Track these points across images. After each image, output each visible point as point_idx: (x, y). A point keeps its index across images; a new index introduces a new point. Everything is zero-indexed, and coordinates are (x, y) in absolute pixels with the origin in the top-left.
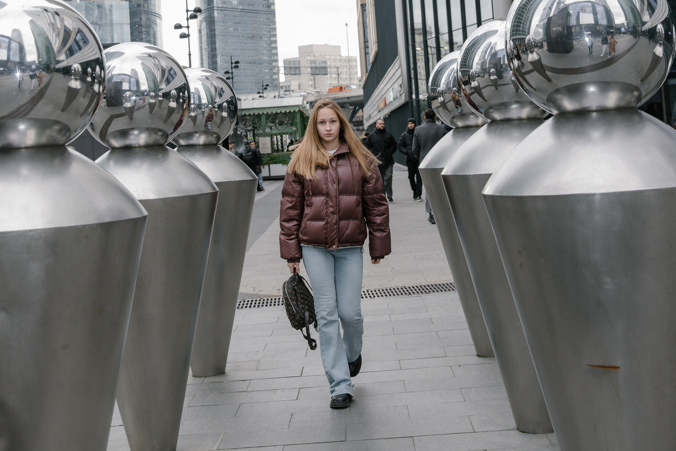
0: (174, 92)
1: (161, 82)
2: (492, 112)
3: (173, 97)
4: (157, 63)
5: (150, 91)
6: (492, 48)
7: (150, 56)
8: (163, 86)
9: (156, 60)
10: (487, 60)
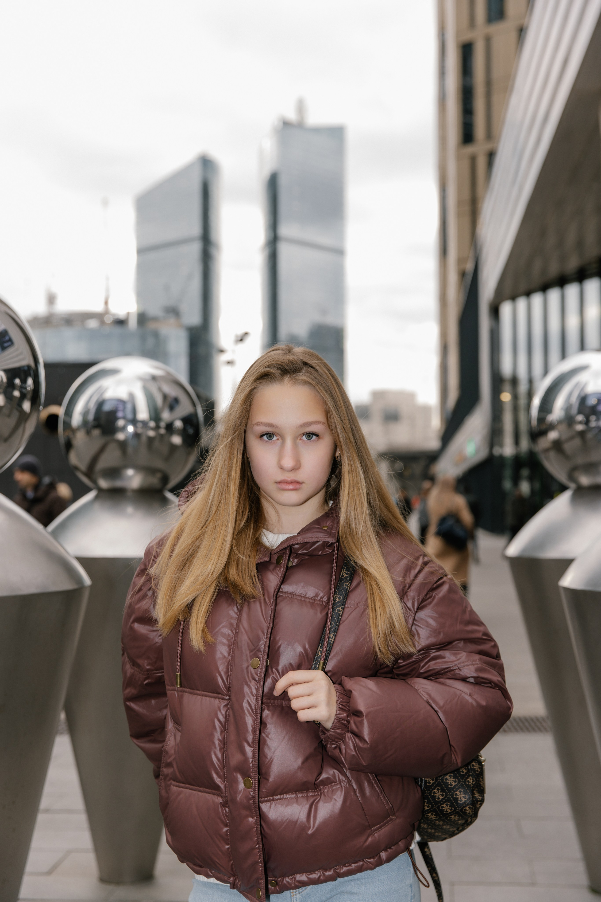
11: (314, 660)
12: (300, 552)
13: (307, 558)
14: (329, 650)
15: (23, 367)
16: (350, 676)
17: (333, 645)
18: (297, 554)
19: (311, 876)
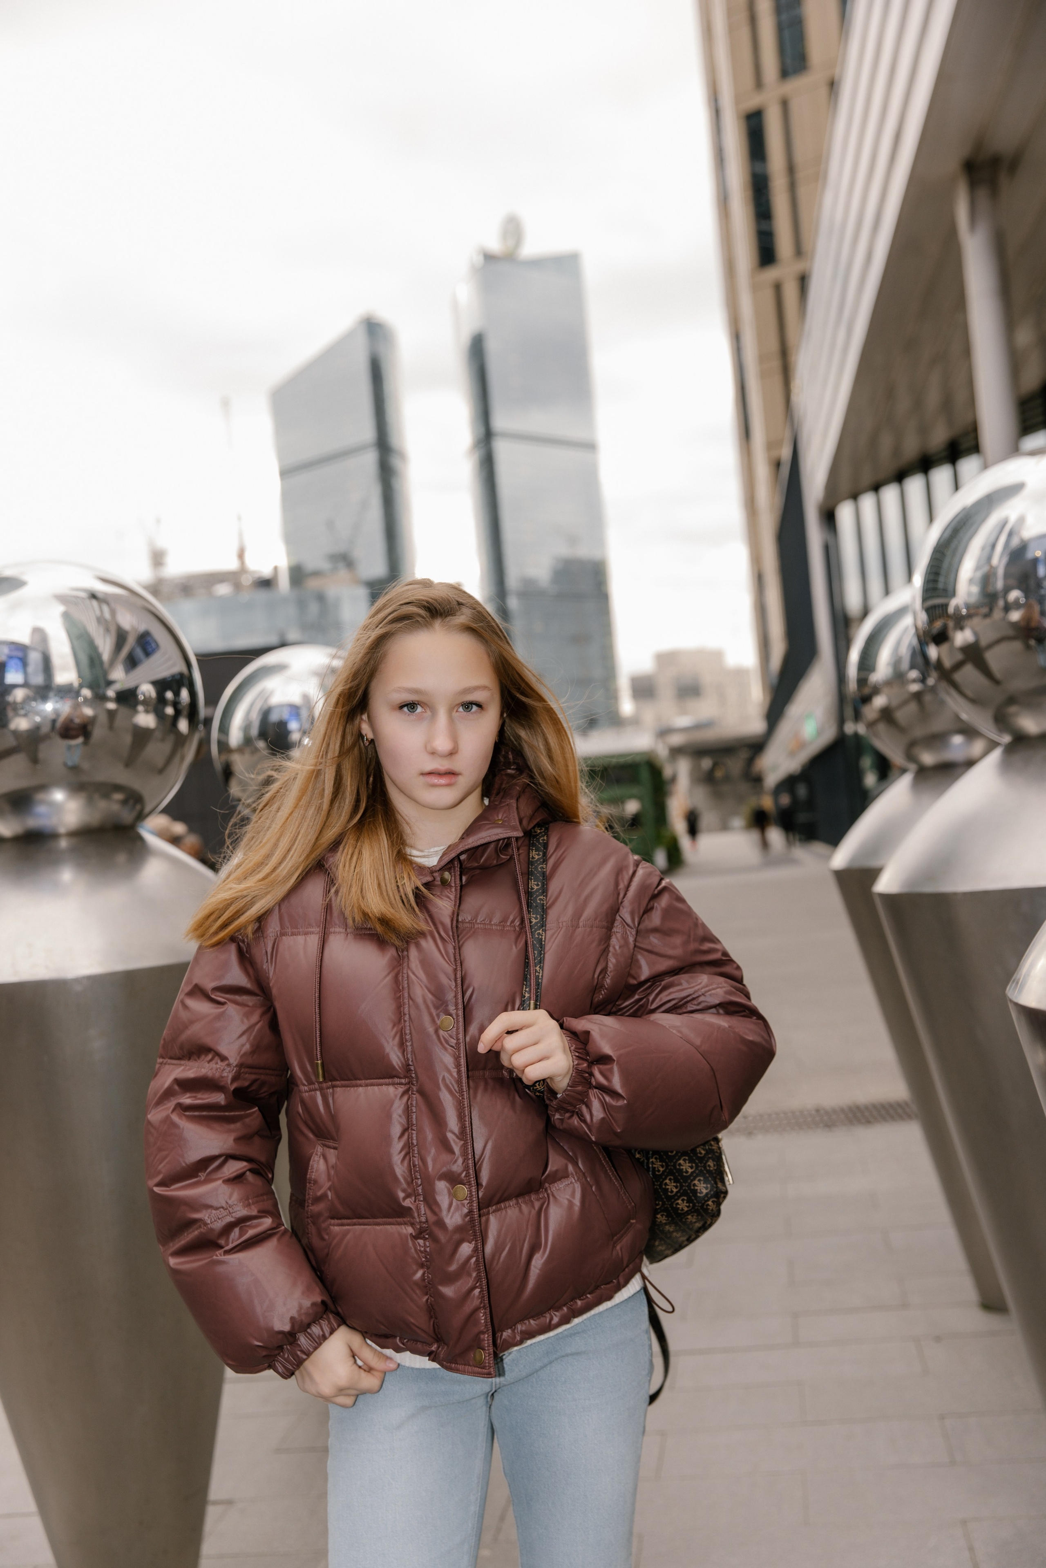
0: (147, 690)
1: (112, 662)
3: (145, 702)
4: (107, 615)
7: (92, 596)
8: (118, 674)
9: (105, 608)
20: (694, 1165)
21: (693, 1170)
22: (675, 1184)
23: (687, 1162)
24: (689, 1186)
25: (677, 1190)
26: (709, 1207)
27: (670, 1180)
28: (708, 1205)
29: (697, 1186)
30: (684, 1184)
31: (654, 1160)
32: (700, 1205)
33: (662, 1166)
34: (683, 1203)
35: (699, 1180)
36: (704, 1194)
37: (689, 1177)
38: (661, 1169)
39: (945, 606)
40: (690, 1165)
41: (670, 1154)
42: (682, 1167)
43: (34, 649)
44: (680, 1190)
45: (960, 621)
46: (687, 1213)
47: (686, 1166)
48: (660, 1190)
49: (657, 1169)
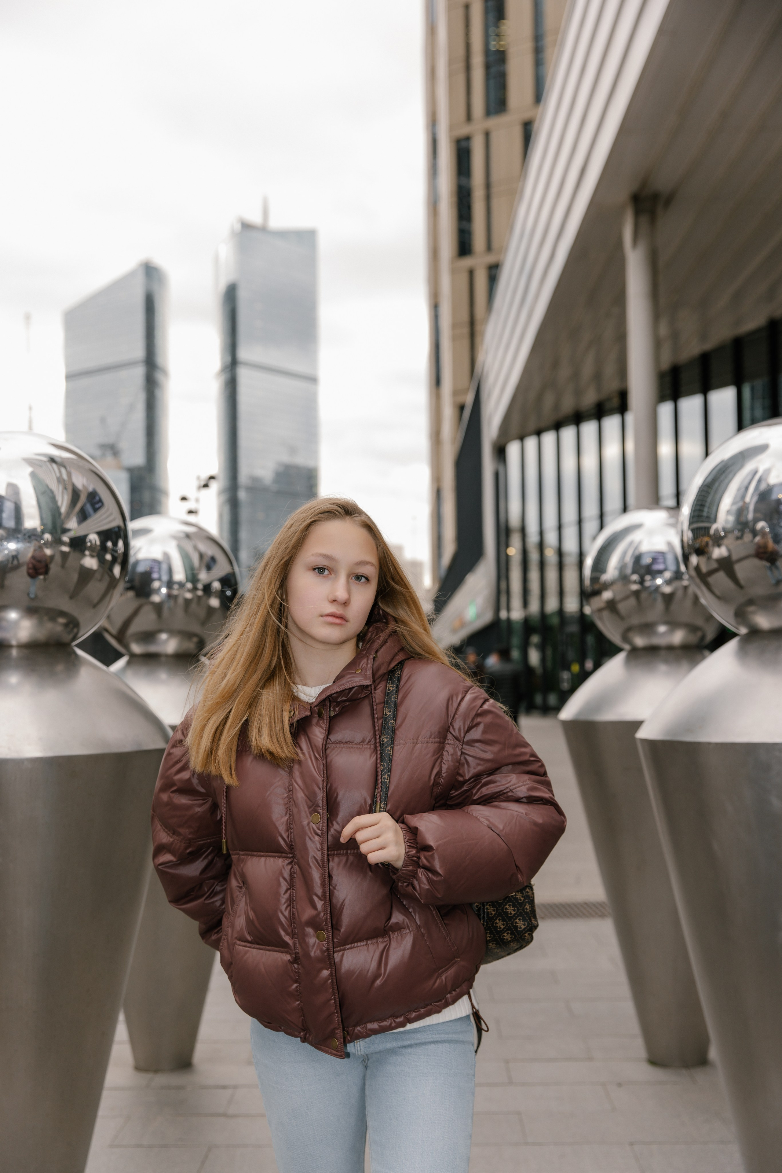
0: (94, 538)
1: (68, 515)
2: (754, 613)
3: (92, 548)
4: (65, 476)
5: (43, 532)
6: (760, 481)
7: (52, 460)
8: (72, 524)
9: (63, 470)
10: (749, 503)
11: (373, 803)
12: (339, 700)
13: (347, 704)
14: (386, 791)
15: (114, 528)
16: (412, 813)
17: (389, 785)
18: (337, 702)
19: (382, 1024)
20: (516, 909)
21: (515, 912)
22: (502, 923)
23: (511, 906)
24: (512, 924)
25: (504, 927)
26: (525, 937)
27: (499, 920)
28: (525, 936)
29: (518, 923)
30: (509, 922)
31: (488, 907)
32: (520, 936)
33: (494, 911)
34: (508, 935)
35: (519, 919)
36: (523, 929)
37: (512, 917)
38: (493, 913)
39: (708, 529)
40: (513, 909)
41: (499, 901)
42: (507, 911)
43: (8, 500)
44: (506, 927)
45: (718, 540)
46: (510, 941)
47: (510, 910)
48: (492, 927)
49: (490, 913)
